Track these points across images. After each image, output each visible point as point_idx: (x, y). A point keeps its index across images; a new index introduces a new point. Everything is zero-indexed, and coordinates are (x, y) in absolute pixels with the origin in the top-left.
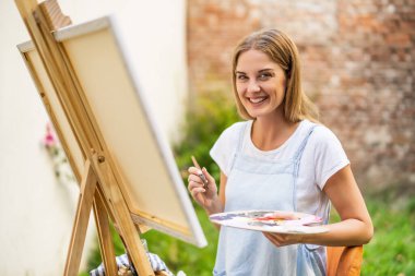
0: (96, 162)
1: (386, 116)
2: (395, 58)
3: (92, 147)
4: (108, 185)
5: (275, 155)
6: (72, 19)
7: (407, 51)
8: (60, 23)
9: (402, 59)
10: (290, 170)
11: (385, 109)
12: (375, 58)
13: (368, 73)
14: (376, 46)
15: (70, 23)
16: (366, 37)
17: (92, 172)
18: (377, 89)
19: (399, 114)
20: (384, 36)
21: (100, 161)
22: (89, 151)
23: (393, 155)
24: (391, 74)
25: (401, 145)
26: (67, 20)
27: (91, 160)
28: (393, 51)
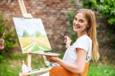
1: (51, 26)
2: (54, 6)
11: (50, 23)
12: (47, 6)
13: (45, 11)
18: (48, 16)
19: (56, 25)
23: (53, 39)
24: (53, 11)
25: (56, 35)
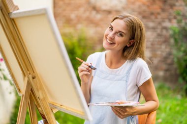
0: (31, 79)
1: (149, 44)
3: (28, 71)
4: (38, 90)
5: (117, 71)
6: (19, 7)
7: (159, 14)
8: (13, 9)
9: (156, 18)
10: (125, 79)
12: (144, 17)
14: (144, 11)
15: (18, 9)
16: (140, 7)
17: (29, 83)
20: (148, 6)
21: (33, 78)
22: (27, 73)
26: (16, 8)
27: (28, 78)
28: (152, 14)
